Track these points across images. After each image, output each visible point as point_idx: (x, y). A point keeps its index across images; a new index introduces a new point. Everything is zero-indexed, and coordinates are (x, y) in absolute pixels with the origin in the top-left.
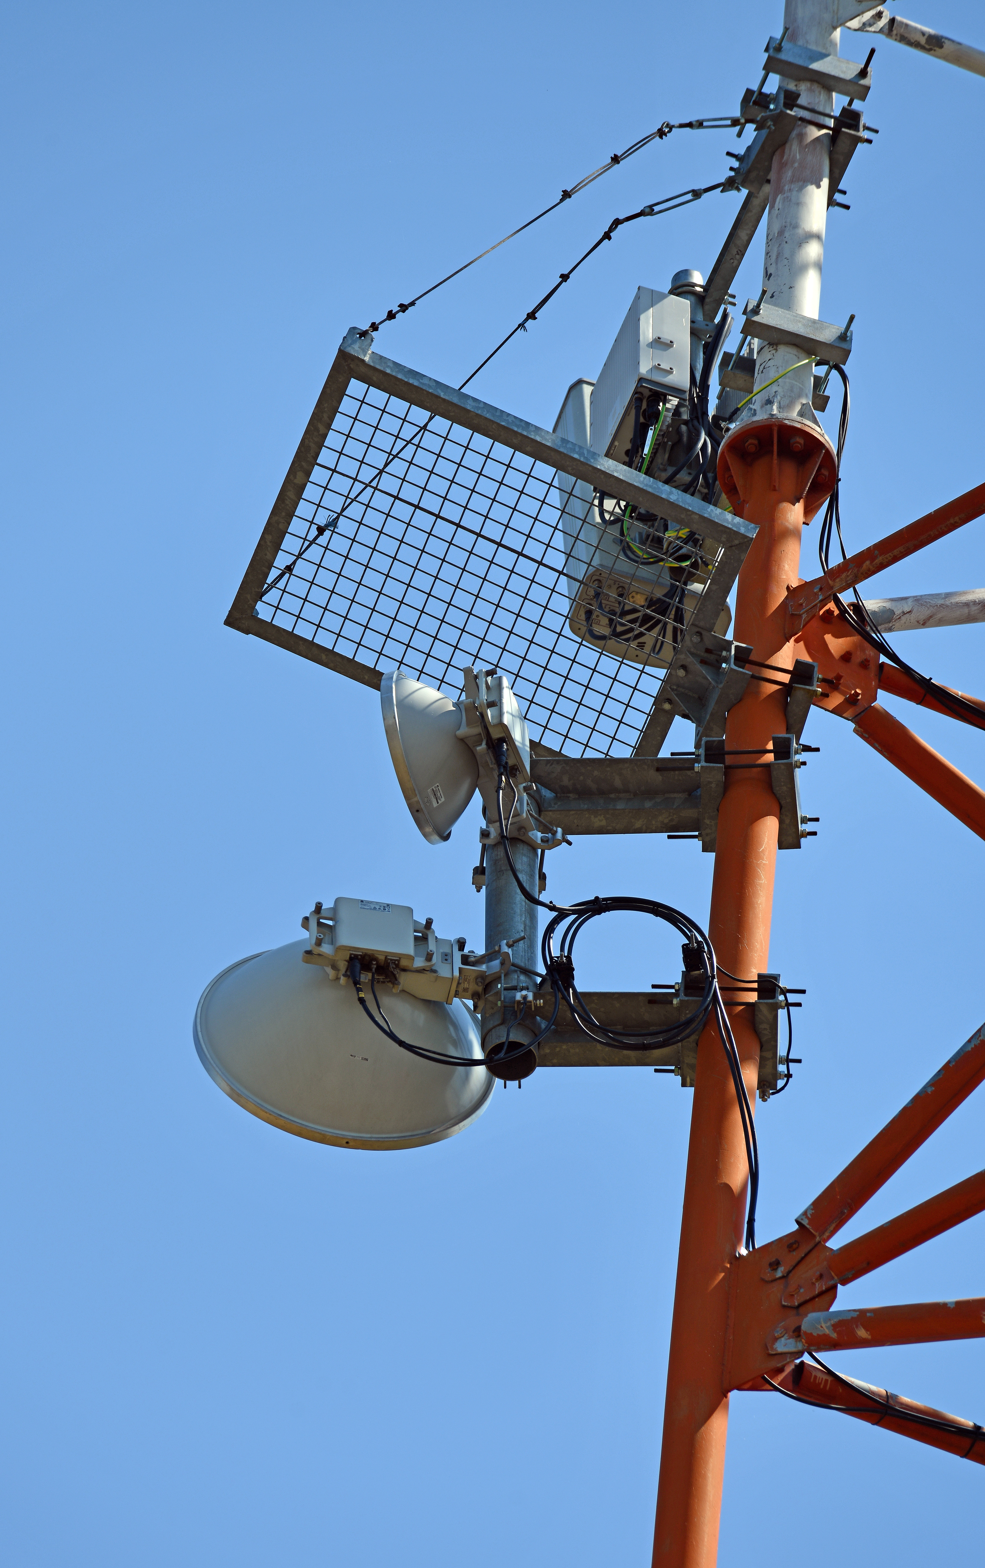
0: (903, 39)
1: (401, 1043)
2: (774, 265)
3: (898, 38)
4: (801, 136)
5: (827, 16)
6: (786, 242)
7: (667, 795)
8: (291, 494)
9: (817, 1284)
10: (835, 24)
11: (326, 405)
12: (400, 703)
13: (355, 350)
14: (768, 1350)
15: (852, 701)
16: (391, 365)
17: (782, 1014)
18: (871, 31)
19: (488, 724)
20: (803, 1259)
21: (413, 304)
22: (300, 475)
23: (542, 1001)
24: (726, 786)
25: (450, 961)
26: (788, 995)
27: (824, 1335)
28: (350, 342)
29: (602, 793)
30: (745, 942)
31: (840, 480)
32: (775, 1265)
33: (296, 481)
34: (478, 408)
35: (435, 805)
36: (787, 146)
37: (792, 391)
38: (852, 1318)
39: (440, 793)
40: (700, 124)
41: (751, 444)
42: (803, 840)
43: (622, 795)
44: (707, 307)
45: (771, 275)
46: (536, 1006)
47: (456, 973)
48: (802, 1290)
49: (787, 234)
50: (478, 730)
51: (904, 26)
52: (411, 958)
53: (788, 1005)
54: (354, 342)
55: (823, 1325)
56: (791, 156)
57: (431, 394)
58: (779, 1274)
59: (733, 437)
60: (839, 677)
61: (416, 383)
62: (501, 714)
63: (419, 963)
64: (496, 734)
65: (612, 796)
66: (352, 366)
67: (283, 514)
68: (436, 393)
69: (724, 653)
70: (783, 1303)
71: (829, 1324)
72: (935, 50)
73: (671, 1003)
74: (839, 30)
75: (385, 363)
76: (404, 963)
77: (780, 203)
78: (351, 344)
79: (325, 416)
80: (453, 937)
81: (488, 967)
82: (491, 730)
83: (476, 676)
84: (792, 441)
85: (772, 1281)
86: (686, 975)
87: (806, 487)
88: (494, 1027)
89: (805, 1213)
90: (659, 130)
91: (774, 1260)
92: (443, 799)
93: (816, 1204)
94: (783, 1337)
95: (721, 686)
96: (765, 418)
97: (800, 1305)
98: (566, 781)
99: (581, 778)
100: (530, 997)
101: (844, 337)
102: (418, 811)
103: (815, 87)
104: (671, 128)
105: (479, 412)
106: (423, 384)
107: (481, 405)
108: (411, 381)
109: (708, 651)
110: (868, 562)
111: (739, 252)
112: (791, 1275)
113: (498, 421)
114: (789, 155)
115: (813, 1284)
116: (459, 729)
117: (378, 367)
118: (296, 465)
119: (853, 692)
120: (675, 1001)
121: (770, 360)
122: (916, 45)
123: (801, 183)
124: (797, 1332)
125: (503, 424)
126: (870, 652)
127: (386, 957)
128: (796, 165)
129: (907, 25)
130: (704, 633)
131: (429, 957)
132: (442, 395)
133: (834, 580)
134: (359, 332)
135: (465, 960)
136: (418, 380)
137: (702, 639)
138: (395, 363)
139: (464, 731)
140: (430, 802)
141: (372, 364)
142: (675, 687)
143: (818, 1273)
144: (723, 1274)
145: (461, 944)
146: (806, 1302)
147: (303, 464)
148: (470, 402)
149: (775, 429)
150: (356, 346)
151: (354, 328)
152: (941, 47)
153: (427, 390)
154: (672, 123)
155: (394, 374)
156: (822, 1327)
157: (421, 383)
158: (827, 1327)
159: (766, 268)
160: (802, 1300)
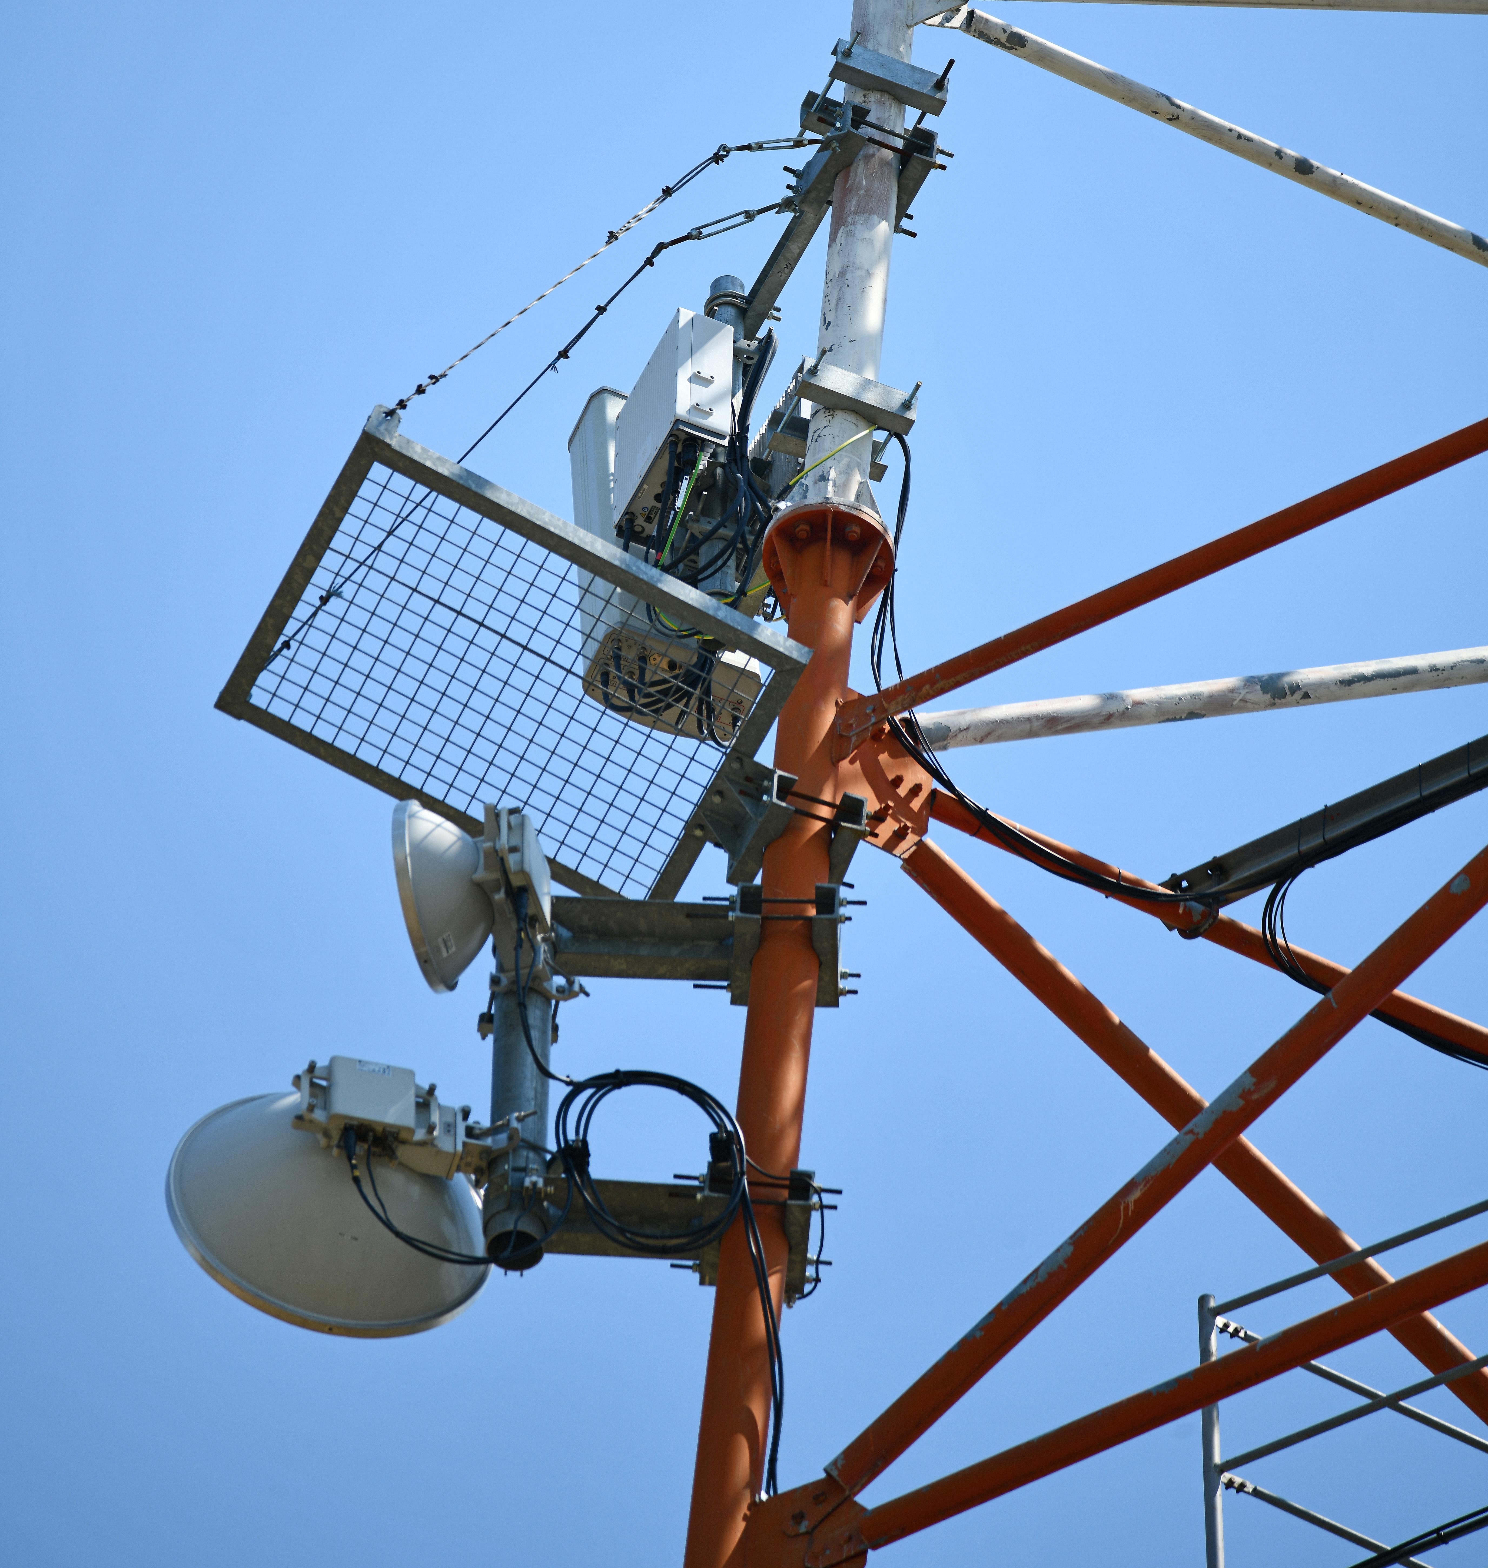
0: (983, 35)
1: (398, 1234)
2: (833, 312)
3: (977, 35)
4: (869, 157)
5: (901, 13)
6: (848, 286)
7: (696, 942)
8: (299, 578)
9: (845, 1547)
10: (909, 23)
11: (344, 488)
12: (413, 845)
13: (380, 432)
17: (815, 1216)
18: (948, 27)
19: (508, 871)
20: (830, 1514)
21: (444, 375)
22: (310, 558)
23: (553, 1188)
24: (762, 939)
26: (823, 1195)
28: (375, 422)
29: (624, 935)
31: (896, 570)
32: (798, 1518)
33: (305, 564)
35: (445, 954)
36: (853, 168)
39: (452, 942)
40: (760, 147)
41: (803, 529)
42: (842, 999)
43: (646, 939)
44: (748, 321)
45: (829, 323)
46: (546, 1193)
47: (460, 1148)
48: (830, 1551)
49: (849, 276)
50: (496, 875)
51: (984, 21)
52: (412, 1131)
53: (822, 1207)
54: (379, 423)
56: (857, 182)
58: (803, 1528)
59: (782, 520)
62: (523, 861)
63: (420, 1135)
64: (516, 882)
65: (636, 939)
66: (376, 449)
67: (289, 598)
69: (766, 783)
72: (1016, 49)
73: (695, 1196)
74: (913, 29)
76: (403, 1135)
77: (843, 237)
78: (376, 425)
79: (343, 499)
80: (457, 1104)
81: (494, 1141)
82: (511, 877)
83: (498, 812)
84: (848, 529)
85: (795, 1537)
86: (712, 1166)
87: (860, 583)
88: (499, 1212)
89: (834, 1463)
90: (716, 154)
91: (799, 1510)
92: (454, 949)
93: (848, 1452)
95: (760, 820)
96: (820, 501)
98: (585, 920)
99: (603, 919)
100: (540, 1183)
102: (426, 962)
103: (886, 98)
104: (728, 151)
109: (748, 779)
110: (928, 686)
111: (788, 265)
112: (816, 1532)
114: (855, 180)
115: (840, 1546)
116: (475, 873)
117: (405, 452)
118: (307, 548)
120: (699, 1196)
121: (825, 427)
122: (996, 42)
123: (866, 215)
126: (922, 775)
127: (384, 1129)
128: (862, 192)
129: (987, 20)
130: (745, 759)
131: (431, 1129)
132: (471, 486)
133: (889, 703)
134: (386, 410)
135: (470, 1132)
137: (742, 765)
139: (481, 875)
140: (439, 950)
141: (398, 449)
142: (708, 813)
143: (846, 1535)
145: (466, 1113)
147: (315, 547)
149: (830, 515)
150: (382, 428)
151: (380, 406)
152: (1024, 46)
154: (730, 146)
159: (824, 314)
160: (828, 1563)
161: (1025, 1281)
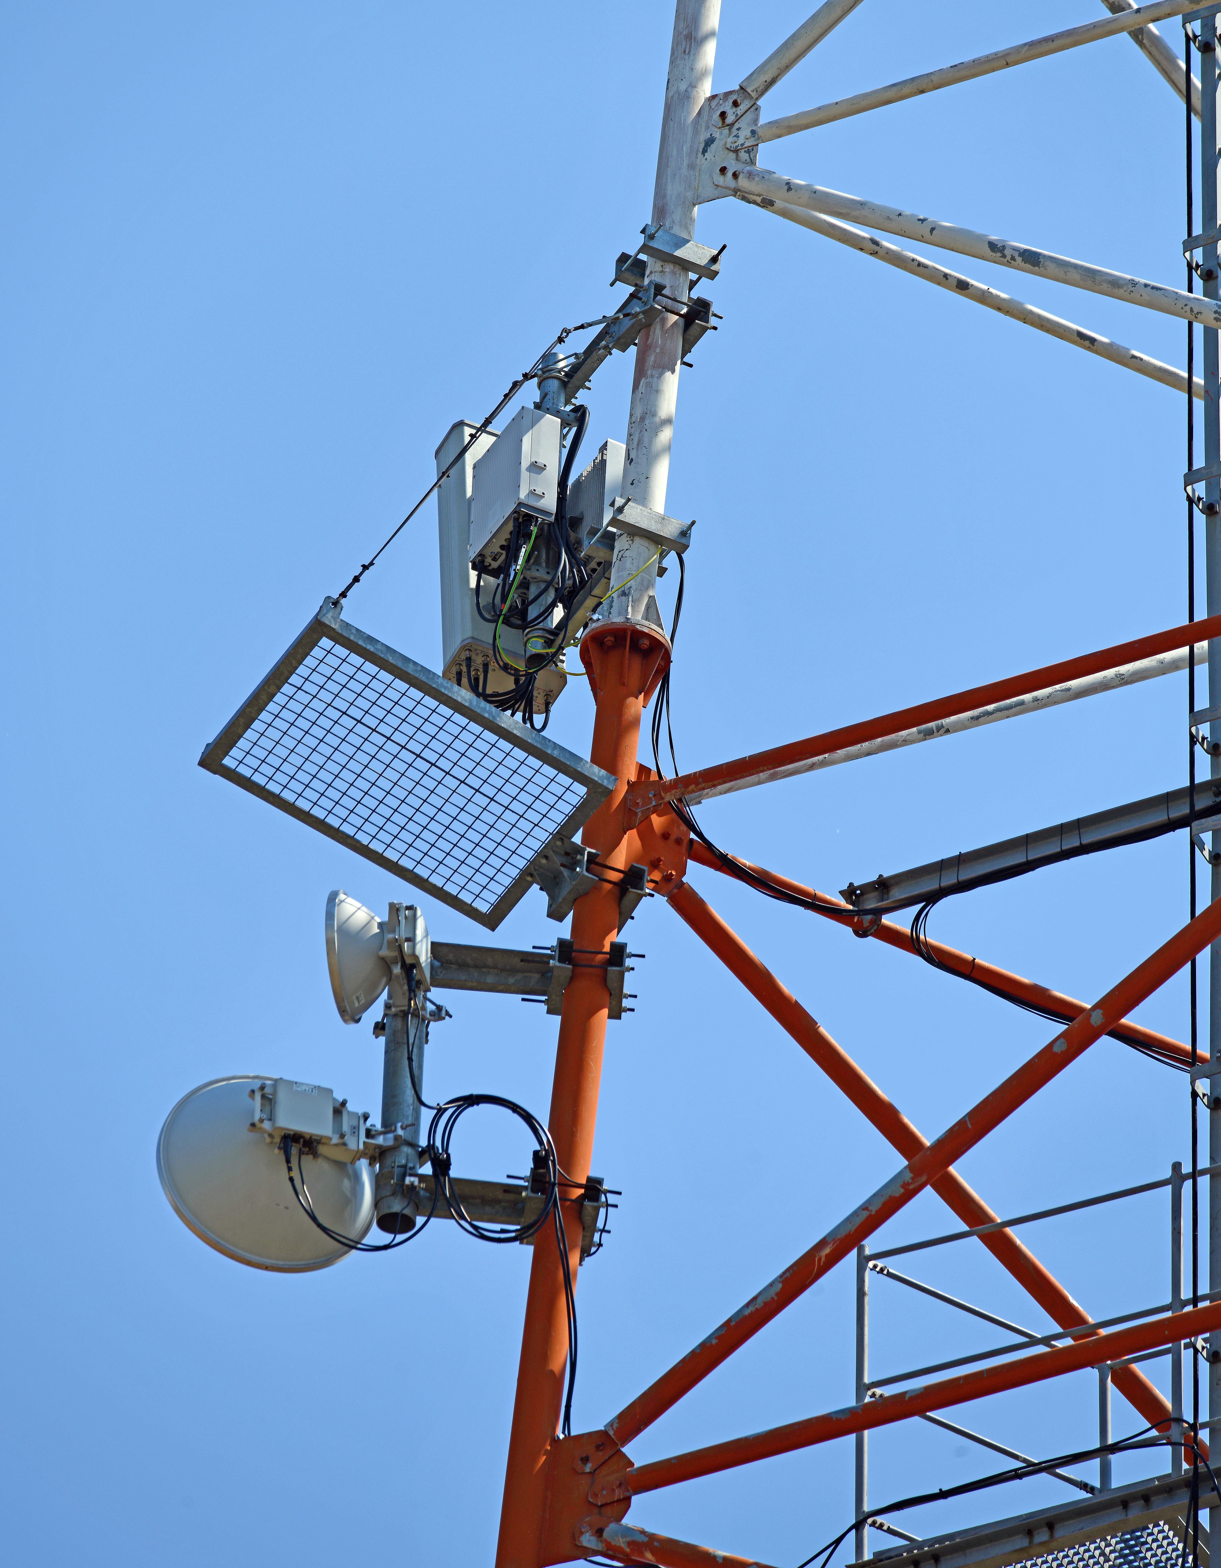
2: (635, 451)
4: (664, 320)
5: (690, 195)
6: (646, 429)
7: (525, 974)
8: (264, 697)
9: (616, 1491)
10: (695, 202)
11: (300, 650)
12: (339, 928)
13: (328, 619)
14: (575, 1541)
15: (667, 878)
16: (354, 631)
17: (602, 1211)
19: (403, 954)
20: (606, 1460)
21: (372, 564)
23: (424, 1185)
24: (572, 979)
25: (356, 1134)
26: (608, 1195)
27: (620, 1547)
28: (325, 611)
29: (476, 967)
30: (578, 1135)
31: (672, 661)
32: (585, 1460)
33: (269, 690)
34: (416, 671)
35: (357, 1005)
36: (652, 328)
37: (642, 584)
38: (643, 1542)
39: (361, 995)
41: (609, 640)
43: (492, 970)
45: (632, 460)
47: (361, 1146)
48: (604, 1493)
49: (647, 422)
50: (395, 954)
52: (330, 1139)
53: (608, 1205)
54: (328, 611)
55: (620, 1539)
56: (655, 340)
57: (383, 659)
58: (588, 1468)
59: (594, 632)
60: (659, 860)
61: (372, 649)
62: (414, 947)
63: (335, 1140)
64: (409, 961)
65: (484, 970)
66: (324, 630)
67: (256, 708)
68: (386, 658)
69: (579, 857)
70: (589, 1499)
71: (624, 1540)
72: (767, 207)
73: (521, 1194)
74: (697, 206)
75: (350, 630)
76: (323, 1140)
77: (644, 387)
78: (326, 614)
79: (299, 657)
80: (360, 1111)
81: (384, 1139)
82: (406, 958)
83: (398, 908)
84: (641, 642)
85: (582, 1473)
86: (533, 1172)
88: (386, 1197)
89: (611, 1424)
90: (559, 337)
91: (584, 1456)
92: (363, 1001)
93: (621, 1416)
94: (588, 1532)
95: (574, 883)
96: (622, 621)
97: (602, 1506)
98: (451, 957)
100: (416, 1180)
101: (685, 533)
102: (344, 1011)
103: (677, 269)
104: (567, 332)
105: (417, 675)
106: (377, 649)
107: (419, 668)
108: (369, 647)
109: (567, 854)
112: (596, 1472)
113: (431, 684)
114: (653, 339)
115: (613, 1490)
116: (380, 949)
117: (345, 634)
118: (269, 680)
119: (669, 871)
120: (524, 1194)
121: (627, 550)
123: (660, 370)
124: (599, 1532)
125: (434, 686)
126: (684, 828)
127: (311, 1137)
128: (658, 350)
130: (565, 839)
131: (342, 1136)
132: (391, 659)
133: (665, 793)
134: (332, 601)
135: (369, 1134)
136: (374, 646)
137: (563, 843)
138: (357, 630)
139: (384, 952)
140: (353, 1003)
141: (340, 632)
142: (537, 868)
143: (618, 1483)
144: (545, 1457)
145: (366, 1117)
146: (606, 1504)
147: (276, 680)
148: (411, 665)
149: (629, 631)
150: (329, 615)
151: (329, 597)
153: (380, 655)
155: (356, 640)
156: (619, 1540)
157: (376, 648)
158: (623, 1543)
159: (629, 450)
160: (604, 1502)
161: (748, 1305)
